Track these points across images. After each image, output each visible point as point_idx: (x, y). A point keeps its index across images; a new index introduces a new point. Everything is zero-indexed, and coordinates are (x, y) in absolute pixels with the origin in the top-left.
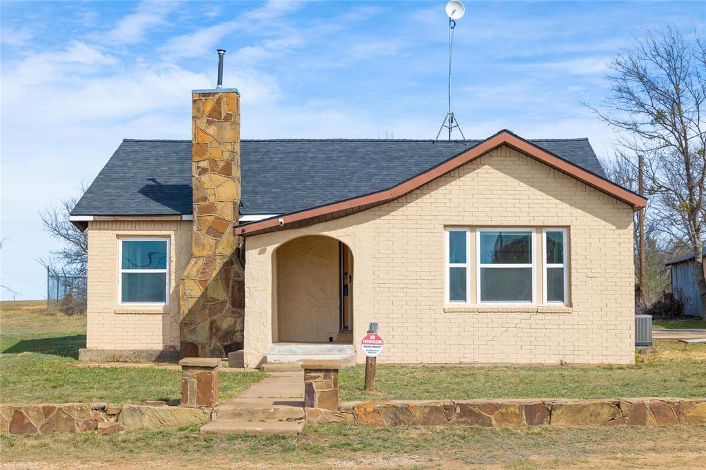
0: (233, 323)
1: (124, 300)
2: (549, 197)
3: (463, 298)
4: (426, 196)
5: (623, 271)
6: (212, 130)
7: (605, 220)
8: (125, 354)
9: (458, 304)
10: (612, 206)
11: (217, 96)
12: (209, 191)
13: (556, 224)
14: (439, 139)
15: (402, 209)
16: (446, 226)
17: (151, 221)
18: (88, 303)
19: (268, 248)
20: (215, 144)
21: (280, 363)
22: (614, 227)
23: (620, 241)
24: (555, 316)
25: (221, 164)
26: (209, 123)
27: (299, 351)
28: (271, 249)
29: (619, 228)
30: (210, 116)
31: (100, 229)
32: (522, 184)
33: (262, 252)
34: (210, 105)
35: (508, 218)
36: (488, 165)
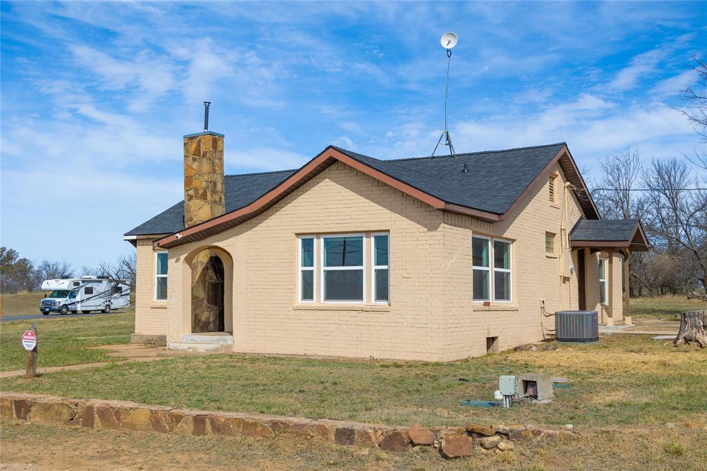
0: (208, 316)
1: (158, 298)
2: (374, 204)
3: (311, 297)
4: (283, 209)
5: (433, 271)
6: (195, 165)
7: (418, 223)
8: (155, 338)
9: (308, 303)
10: (424, 209)
11: (198, 138)
12: (194, 213)
13: (378, 229)
14: (435, 155)
15: (266, 221)
16: (298, 235)
17: (148, 239)
18: (136, 300)
19: (181, 257)
20: (197, 176)
21: (177, 350)
22: (426, 230)
23: (430, 242)
24: (377, 315)
25: (201, 191)
26: (194, 160)
27: (199, 340)
28: (182, 257)
29: (430, 230)
30: (194, 155)
31: (143, 245)
32: (353, 193)
33: (177, 261)
34: (193, 147)
35: (341, 225)
36: (328, 178)
